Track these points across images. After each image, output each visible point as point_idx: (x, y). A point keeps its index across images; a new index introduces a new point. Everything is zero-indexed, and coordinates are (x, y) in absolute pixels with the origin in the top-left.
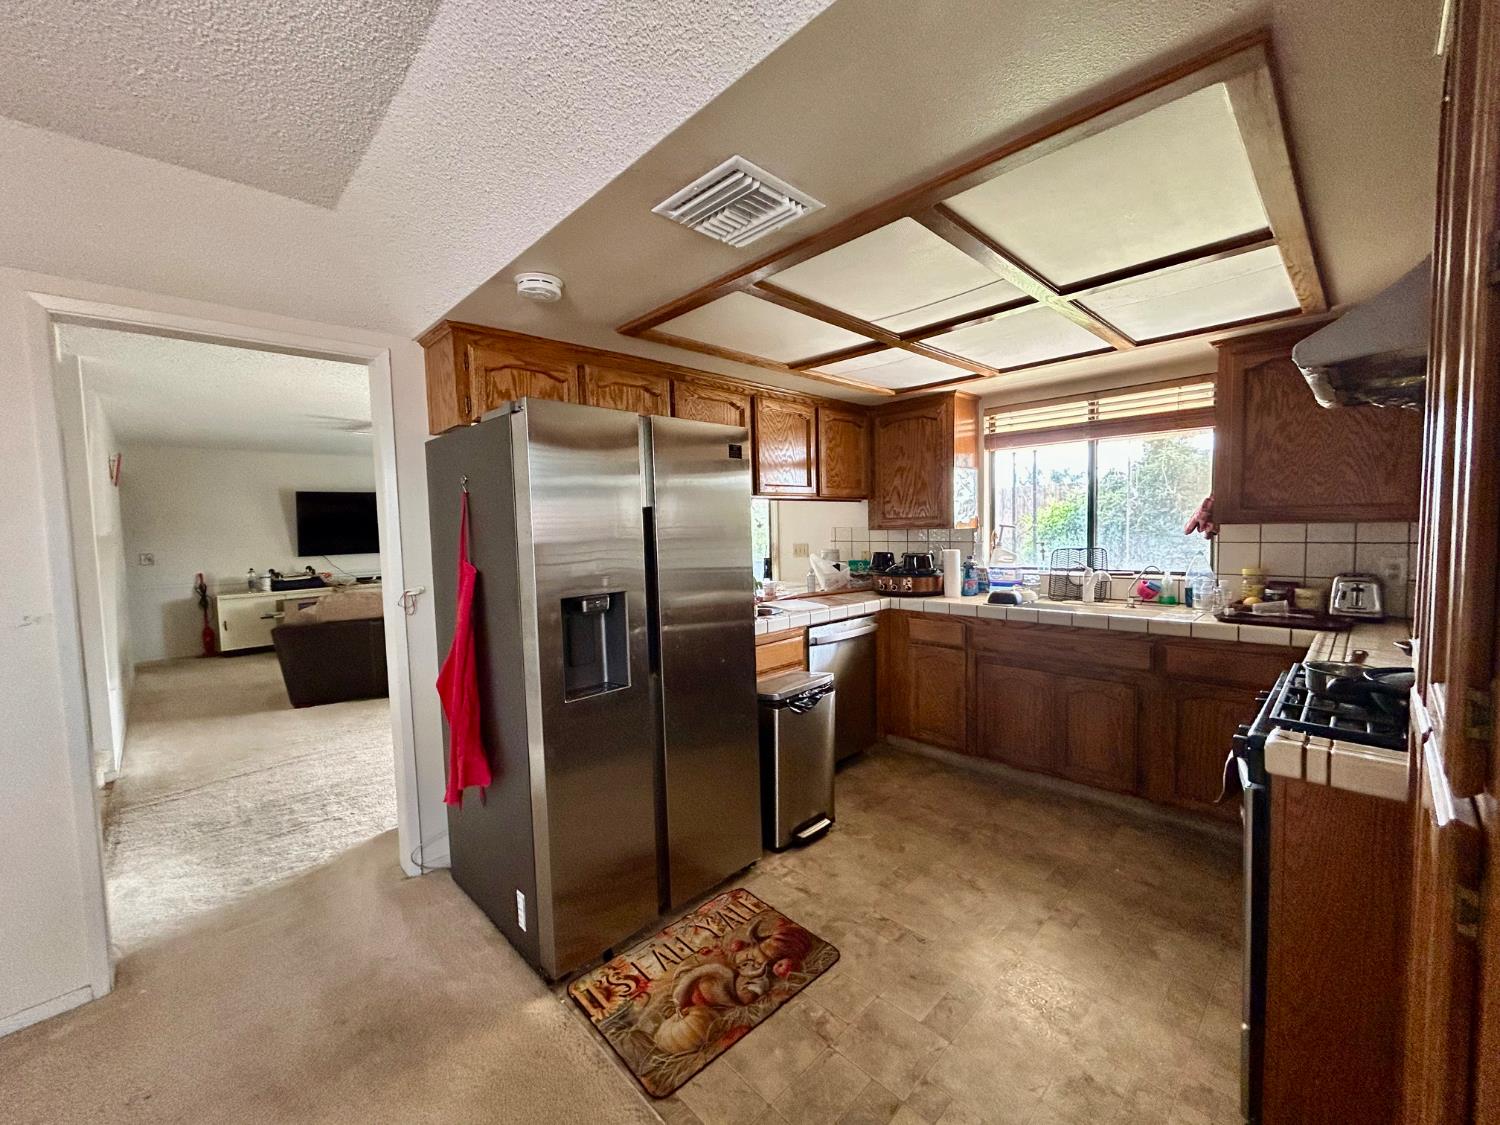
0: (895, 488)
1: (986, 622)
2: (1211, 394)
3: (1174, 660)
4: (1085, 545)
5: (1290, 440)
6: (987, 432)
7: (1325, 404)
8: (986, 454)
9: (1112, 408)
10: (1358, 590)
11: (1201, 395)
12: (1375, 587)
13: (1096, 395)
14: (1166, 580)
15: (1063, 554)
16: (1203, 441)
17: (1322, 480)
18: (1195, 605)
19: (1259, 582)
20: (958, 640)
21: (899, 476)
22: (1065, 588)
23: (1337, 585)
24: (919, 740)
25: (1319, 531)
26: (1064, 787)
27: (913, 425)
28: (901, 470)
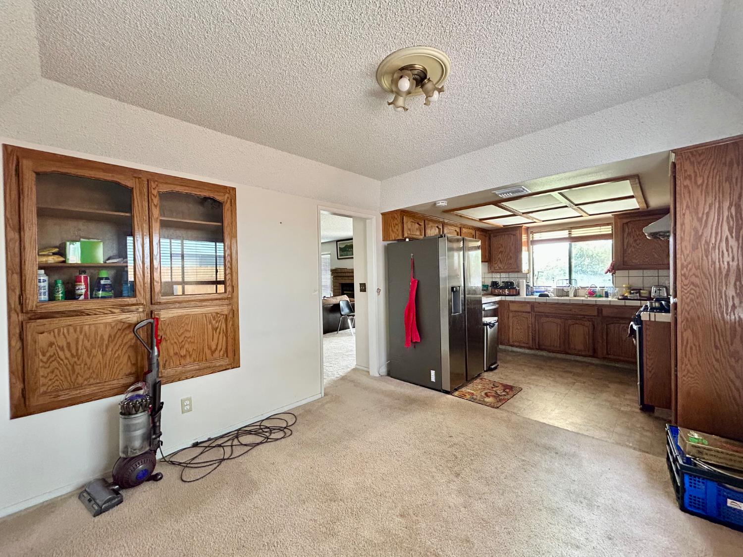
0: (499, 258)
1: (539, 303)
2: (611, 229)
3: (605, 312)
4: (568, 278)
5: (638, 245)
6: (531, 239)
7: (649, 238)
8: (531, 246)
9: (576, 233)
10: (660, 290)
11: (607, 230)
12: (664, 289)
13: (572, 228)
14: (598, 289)
15: (561, 281)
16: (608, 244)
17: (647, 257)
18: (609, 296)
19: (629, 289)
20: (529, 309)
21: (500, 254)
22: (562, 292)
23: (653, 289)
24: (512, 346)
25: (648, 273)
26: (568, 357)
27: (506, 236)
28: (501, 252)
